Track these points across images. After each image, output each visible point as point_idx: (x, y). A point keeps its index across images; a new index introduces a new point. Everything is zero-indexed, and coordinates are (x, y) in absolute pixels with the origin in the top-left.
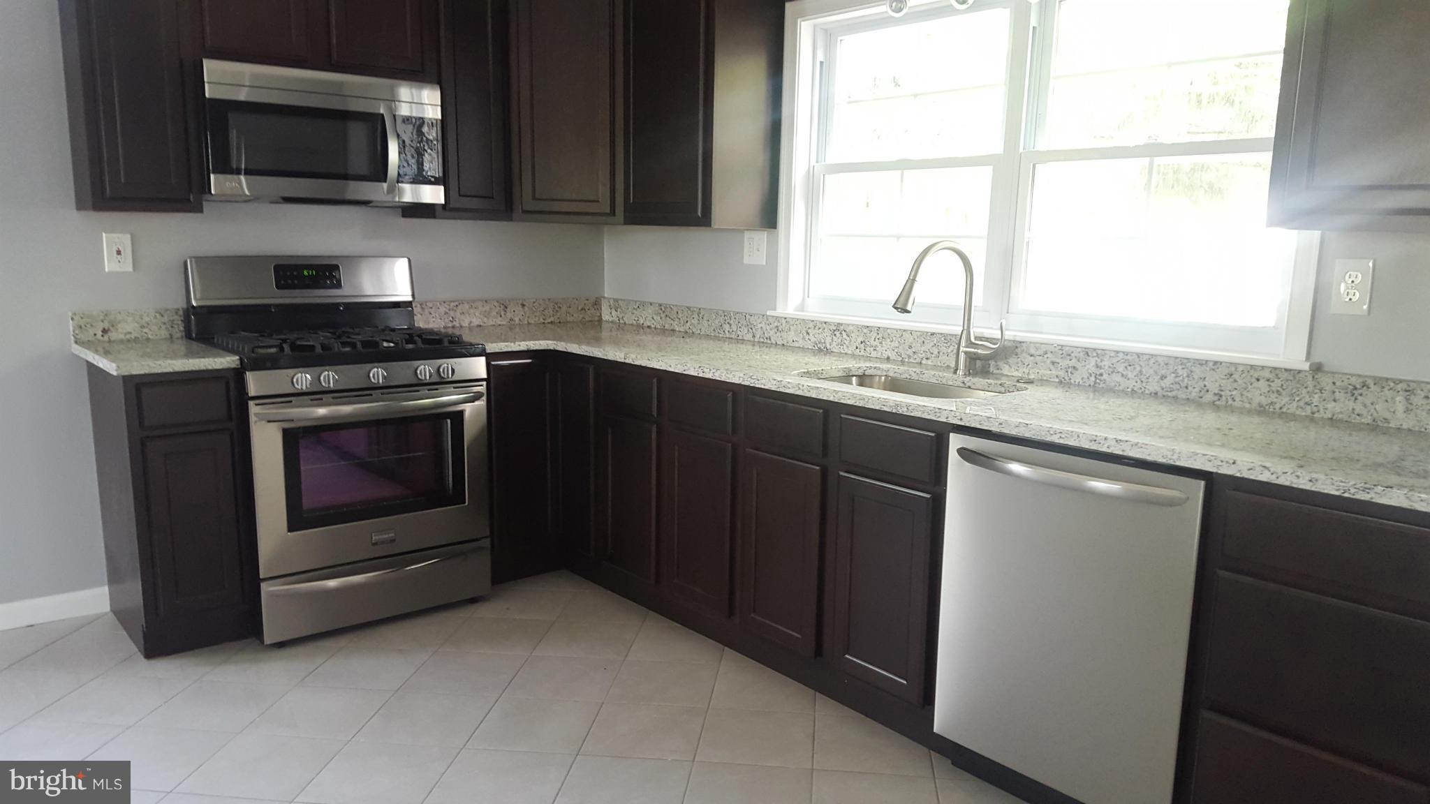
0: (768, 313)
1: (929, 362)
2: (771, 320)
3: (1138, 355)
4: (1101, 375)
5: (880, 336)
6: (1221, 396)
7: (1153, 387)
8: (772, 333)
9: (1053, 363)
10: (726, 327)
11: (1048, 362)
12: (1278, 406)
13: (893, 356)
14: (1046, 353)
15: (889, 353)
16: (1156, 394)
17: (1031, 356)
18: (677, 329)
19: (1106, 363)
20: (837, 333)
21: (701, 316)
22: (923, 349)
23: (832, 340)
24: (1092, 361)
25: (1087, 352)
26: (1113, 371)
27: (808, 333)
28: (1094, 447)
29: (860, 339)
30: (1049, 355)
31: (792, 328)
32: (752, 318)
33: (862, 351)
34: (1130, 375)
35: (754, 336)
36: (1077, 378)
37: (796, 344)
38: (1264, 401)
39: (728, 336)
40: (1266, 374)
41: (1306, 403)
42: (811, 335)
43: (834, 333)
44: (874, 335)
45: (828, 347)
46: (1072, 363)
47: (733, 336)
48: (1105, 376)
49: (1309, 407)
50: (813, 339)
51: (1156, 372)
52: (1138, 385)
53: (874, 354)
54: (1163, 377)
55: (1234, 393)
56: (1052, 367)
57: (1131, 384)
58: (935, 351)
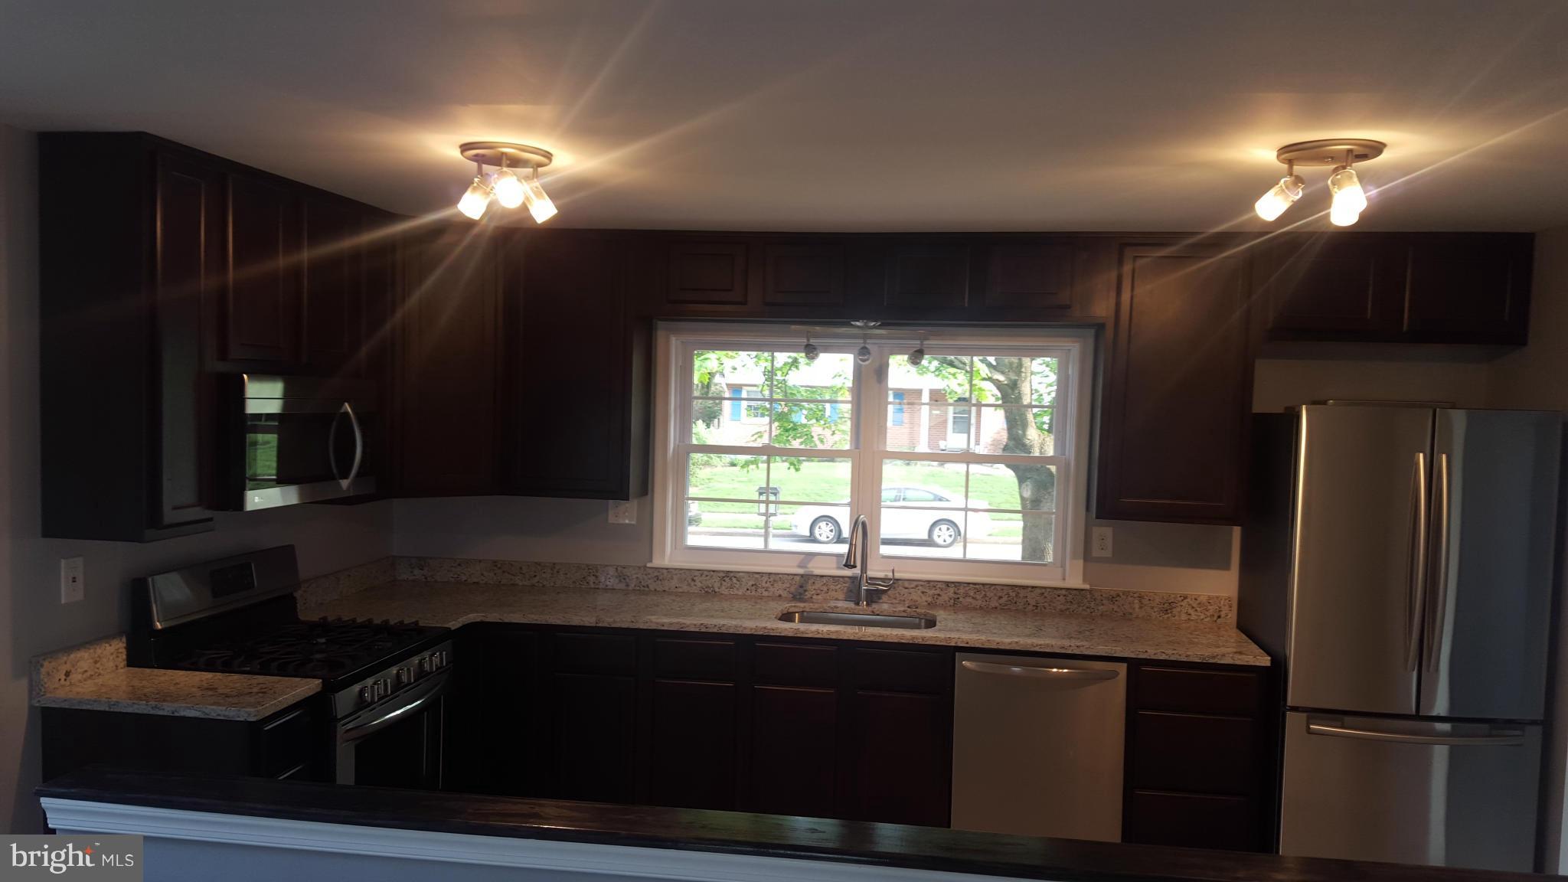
0: (649, 565)
1: (819, 597)
2: (650, 571)
3: (983, 585)
4: (958, 598)
5: (772, 579)
6: (1037, 606)
7: (994, 604)
8: (649, 581)
9: (923, 593)
10: (592, 579)
11: (919, 592)
12: (1071, 610)
13: (785, 594)
14: (917, 586)
15: (781, 592)
16: (996, 608)
17: (906, 588)
18: (521, 584)
19: (962, 591)
20: (727, 579)
21: (555, 570)
22: (813, 587)
23: (721, 584)
24: (952, 590)
25: (948, 584)
26: (966, 595)
27: (693, 580)
28: (1063, 651)
29: (751, 583)
30: (920, 588)
31: (674, 576)
32: (625, 570)
33: (753, 593)
34: (978, 597)
35: (627, 585)
36: (940, 601)
37: (680, 590)
38: (1064, 608)
39: (593, 586)
40: (1064, 592)
41: (1087, 608)
42: (697, 581)
43: (723, 579)
44: (765, 578)
45: (717, 590)
46: (938, 592)
47: (600, 587)
48: (961, 599)
49: (1088, 610)
50: (699, 585)
51: (995, 595)
52: (984, 603)
53: (765, 594)
54: (1000, 597)
55: (1045, 604)
56: (922, 595)
57: (979, 603)
58: (825, 588)
